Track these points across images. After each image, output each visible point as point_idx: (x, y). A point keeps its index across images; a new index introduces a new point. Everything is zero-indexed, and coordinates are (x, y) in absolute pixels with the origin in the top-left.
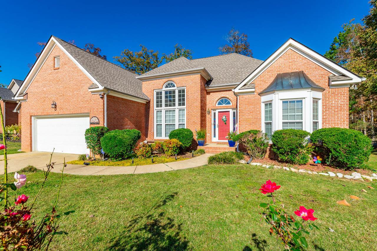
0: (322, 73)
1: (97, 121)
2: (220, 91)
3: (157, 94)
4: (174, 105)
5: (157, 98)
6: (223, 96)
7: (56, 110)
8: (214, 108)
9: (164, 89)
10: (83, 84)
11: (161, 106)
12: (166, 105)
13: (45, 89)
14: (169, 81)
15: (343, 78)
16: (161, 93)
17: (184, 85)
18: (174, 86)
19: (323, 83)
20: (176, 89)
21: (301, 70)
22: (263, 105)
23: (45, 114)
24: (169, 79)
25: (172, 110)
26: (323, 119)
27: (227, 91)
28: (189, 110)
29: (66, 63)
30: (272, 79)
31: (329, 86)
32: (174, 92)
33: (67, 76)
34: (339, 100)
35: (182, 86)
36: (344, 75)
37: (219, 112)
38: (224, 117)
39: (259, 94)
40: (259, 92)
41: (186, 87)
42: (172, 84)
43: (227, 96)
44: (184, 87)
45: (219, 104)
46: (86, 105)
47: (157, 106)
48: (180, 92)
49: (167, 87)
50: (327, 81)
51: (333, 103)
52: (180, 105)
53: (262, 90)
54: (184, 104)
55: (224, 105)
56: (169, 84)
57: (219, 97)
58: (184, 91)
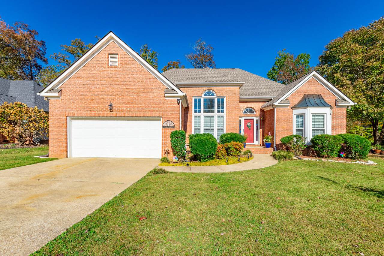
0: (332, 97)
1: (172, 125)
2: (246, 102)
3: (196, 100)
4: (213, 112)
5: (195, 104)
6: (249, 106)
7: (112, 112)
8: (241, 116)
9: (203, 96)
10: (153, 88)
11: (200, 112)
12: (205, 112)
13: (93, 87)
14: (208, 89)
15: (345, 102)
16: (200, 100)
17: (224, 94)
18: (213, 95)
19: (332, 103)
20: (215, 98)
21: (319, 93)
22: (294, 117)
23: (93, 115)
24: (210, 88)
25: (211, 116)
26: (332, 128)
27: (252, 102)
28: (228, 117)
29: (128, 63)
30: (301, 98)
31: (336, 106)
32: (213, 100)
33: (129, 77)
34: (341, 115)
35: (222, 95)
36: (344, 100)
37: (245, 119)
38: (249, 124)
39: (291, 108)
40: (291, 106)
41: (225, 97)
42: (211, 93)
43: (253, 107)
44: (224, 96)
45: (245, 112)
46: (156, 109)
47: (196, 112)
48: (219, 100)
49: (205, 95)
50: (335, 102)
51: (338, 117)
52: (219, 112)
53: (293, 105)
54: (222, 112)
55: (249, 114)
56: (208, 93)
57: (246, 107)
58: (223, 100)
